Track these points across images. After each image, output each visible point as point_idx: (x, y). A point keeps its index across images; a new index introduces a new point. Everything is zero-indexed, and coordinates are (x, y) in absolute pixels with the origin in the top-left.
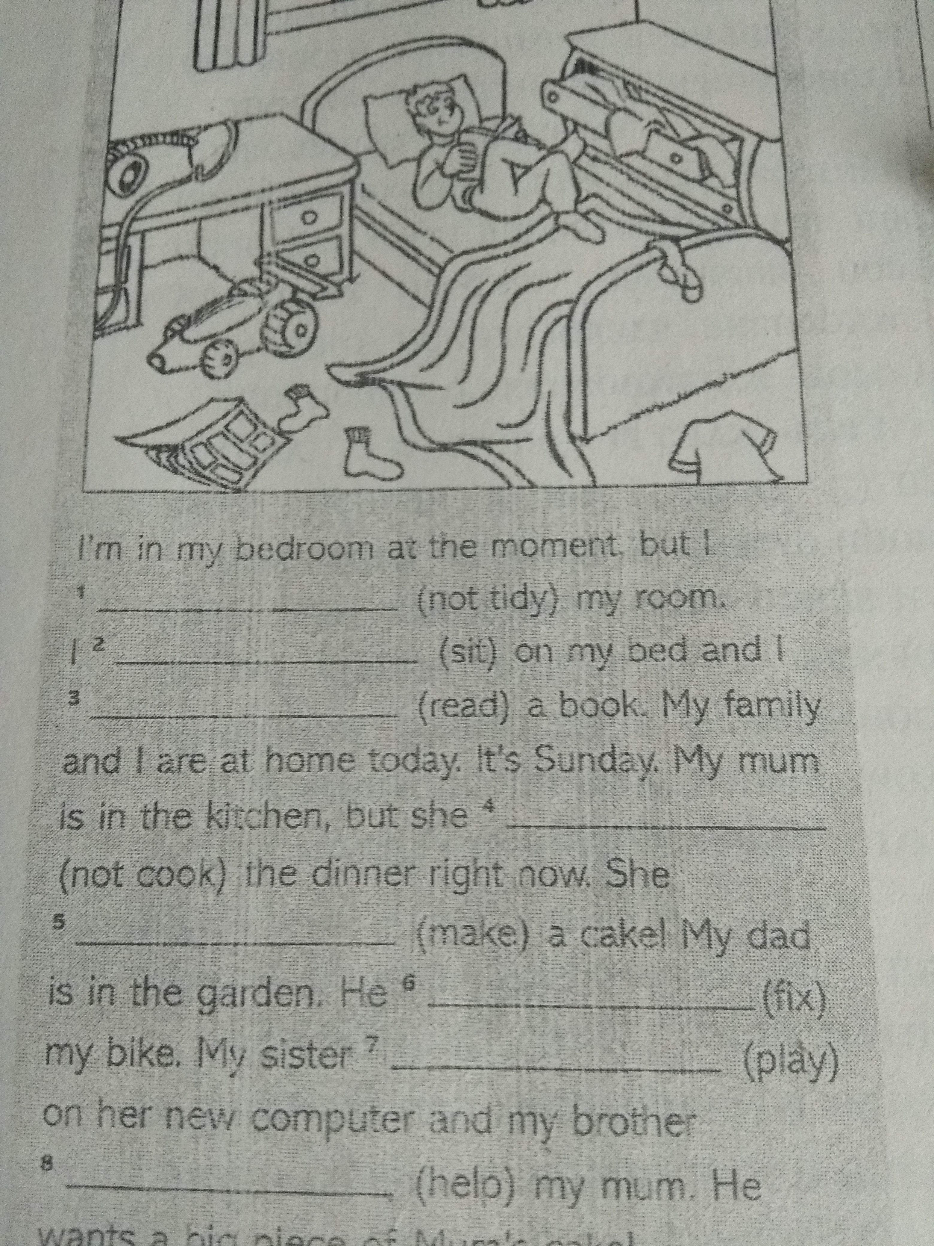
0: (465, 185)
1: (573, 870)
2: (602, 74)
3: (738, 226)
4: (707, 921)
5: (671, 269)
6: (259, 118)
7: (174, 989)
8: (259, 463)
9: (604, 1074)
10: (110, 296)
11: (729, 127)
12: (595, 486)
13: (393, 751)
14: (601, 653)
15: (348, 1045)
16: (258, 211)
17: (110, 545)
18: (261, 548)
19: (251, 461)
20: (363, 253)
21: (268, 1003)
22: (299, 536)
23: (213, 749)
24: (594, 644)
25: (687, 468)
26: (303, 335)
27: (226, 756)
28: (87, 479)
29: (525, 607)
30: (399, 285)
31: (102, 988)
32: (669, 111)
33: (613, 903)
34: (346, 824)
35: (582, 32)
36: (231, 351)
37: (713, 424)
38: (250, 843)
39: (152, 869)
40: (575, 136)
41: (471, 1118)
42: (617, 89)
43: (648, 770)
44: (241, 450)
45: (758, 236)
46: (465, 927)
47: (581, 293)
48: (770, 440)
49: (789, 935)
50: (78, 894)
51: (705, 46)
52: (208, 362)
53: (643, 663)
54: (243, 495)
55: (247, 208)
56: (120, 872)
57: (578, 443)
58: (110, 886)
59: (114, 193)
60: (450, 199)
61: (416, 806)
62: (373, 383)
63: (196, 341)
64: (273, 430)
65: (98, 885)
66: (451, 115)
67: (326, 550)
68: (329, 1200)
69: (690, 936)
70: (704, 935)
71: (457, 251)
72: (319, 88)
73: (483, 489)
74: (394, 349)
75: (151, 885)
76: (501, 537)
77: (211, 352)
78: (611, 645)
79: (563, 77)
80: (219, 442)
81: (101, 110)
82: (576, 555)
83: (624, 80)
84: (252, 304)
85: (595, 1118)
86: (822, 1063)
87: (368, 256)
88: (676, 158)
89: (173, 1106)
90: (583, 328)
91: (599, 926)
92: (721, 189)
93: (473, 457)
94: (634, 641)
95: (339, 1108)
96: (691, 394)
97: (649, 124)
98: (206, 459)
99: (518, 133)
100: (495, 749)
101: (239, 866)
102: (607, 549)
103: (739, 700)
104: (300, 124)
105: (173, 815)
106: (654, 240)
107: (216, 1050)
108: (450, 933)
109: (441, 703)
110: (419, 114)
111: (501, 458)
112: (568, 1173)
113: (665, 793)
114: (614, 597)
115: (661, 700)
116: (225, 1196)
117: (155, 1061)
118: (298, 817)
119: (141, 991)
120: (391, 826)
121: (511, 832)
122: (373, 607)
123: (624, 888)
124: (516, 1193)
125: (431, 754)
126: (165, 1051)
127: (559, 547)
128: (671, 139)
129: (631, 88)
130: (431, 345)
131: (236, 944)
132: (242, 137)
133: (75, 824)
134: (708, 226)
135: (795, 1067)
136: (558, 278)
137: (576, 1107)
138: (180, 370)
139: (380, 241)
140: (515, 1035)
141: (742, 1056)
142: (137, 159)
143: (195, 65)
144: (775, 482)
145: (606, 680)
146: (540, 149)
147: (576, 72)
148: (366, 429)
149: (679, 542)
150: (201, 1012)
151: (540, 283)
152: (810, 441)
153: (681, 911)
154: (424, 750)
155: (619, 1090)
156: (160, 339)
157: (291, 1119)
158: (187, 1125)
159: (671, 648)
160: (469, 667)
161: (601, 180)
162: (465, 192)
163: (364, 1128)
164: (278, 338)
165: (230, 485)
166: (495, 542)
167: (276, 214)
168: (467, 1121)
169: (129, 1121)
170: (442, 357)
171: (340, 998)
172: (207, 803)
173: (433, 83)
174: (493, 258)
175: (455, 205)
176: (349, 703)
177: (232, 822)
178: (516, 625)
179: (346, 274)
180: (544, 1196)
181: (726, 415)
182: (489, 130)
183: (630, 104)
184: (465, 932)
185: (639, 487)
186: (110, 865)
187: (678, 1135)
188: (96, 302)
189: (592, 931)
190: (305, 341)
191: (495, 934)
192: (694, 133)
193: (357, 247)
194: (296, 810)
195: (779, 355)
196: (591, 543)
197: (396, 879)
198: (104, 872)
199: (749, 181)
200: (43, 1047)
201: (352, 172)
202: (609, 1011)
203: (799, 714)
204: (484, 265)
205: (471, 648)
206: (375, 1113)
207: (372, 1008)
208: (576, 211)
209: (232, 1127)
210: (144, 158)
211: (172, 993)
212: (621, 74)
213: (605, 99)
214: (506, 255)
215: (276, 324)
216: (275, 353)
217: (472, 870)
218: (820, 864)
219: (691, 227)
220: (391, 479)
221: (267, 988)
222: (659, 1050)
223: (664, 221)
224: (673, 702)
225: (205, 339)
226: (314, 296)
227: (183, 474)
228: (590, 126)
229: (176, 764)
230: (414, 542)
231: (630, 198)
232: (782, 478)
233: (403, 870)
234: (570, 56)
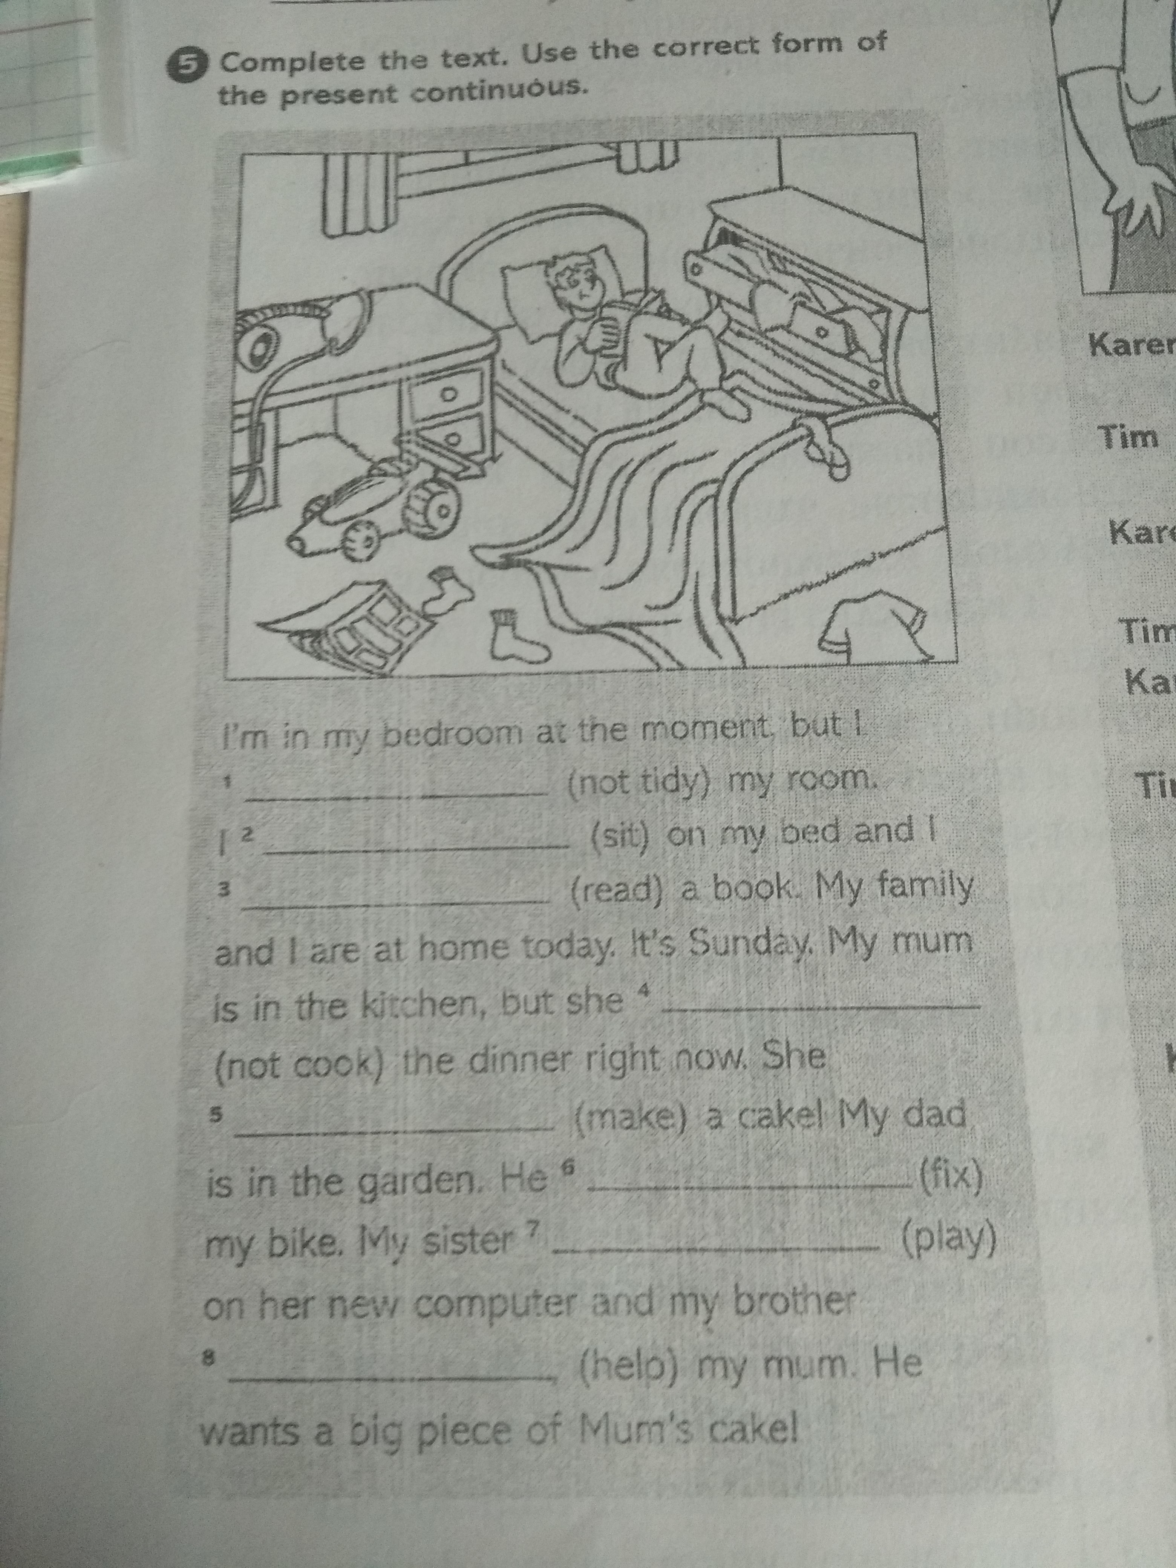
0: (608, 362)
1: (729, 1053)
2: (745, 244)
3: (885, 402)
4: (864, 1101)
5: (818, 447)
6: (393, 288)
7: (334, 1179)
8: (404, 649)
9: (764, 1254)
10: (245, 475)
11: (876, 298)
12: (745, 667)
13: (546, 937)
14: (754, 835)
15: (509, 1230)
16: (396, 386)
17: (256, 734)
18: (408, 734)
19: (395, 645)
20: (505, 431)
21: (429, 1190)
22: (447, 722)
23: (366, 938)
24: (747, 826)
25: (836, 648)
26: (446, 516)
27: (379, 945)
28: (230, 667)
29: (677, 789)
30: (543, 464)
31: (262, 1179)
32: (814, 282)
33: (771, 1084)
34: (502, 1010)
35: (725, 200)
36: (372, 533)
37: (862, 604)
38: (406, 1032)
39: (309, 1060)
40: (719, 309)
41: (633, 1299)
42: (761, 260)
43: (803, 952)
44: (386, 634)
45: (905, 412)
46: (623, 1111)
47: (727, 473)
48: (919, 619)
49: (945, 1113)
50: (235, 1087)
51: (850, 212)
52: (348, 544)
53: (796, 845)
54: (388, 680)
55: (384, 384)
56: (277, 1063)
57: (727, 623)
58: (268, 1077)
59: (244, 367)
60: (593, 376)
61: (571, 992)
62: (519, 564)
63: (336, 523)
64: (417, 613)
65: (256, 1077)
66: (592, 288)
67: (474, 735)
68: (493, 1385)
69: (847, 1116)
70: (861, 1114)
71: (601, 430)
72: (454, 257)
73: (633, 671)
74: (539, 530)
75: (308, 1075)
76: (651, 720)
77: (352, 534)
78: (764, 827)
79: (706, 249)
80: (362, 626)
81: (226, 277)
82: (728, 737)
83: (768, 250)
84: (392, 485)
85: (756, 1298)
86: (980, 1238)
87: (510, 434)
88: (822, 333)
89: (337, 1295)
90: (730, 508)
91: (757, 1107)
92: (867, 364)
93: (622, 639)
94: (787, 823)
95: (502, 1292)
96: (840, 573)
97: (794, 297)
98: (351, 644)
99: (661, 307)
100: (649, 934)
101: (397, 1055)
102: (758, 731)
103: (892, 881)
104: (436, 295)
105: (328, 1005)
106: (800, 418)
107: (379, 1238)
108: (608, 1117)
109: (595, 887)
110: (559, 287)
111: (649, 639)
112: (731, 1352)
113: (820, 974)
114: (766, 779)
115: (815, 881)
116: (389, 1384)
117: (317, 1251)
118: (454, 1004)
119: (301, 1181)
120: (547, 1012)
121: (667, 1016)
122: (523, 792)
123: (781, 1069)
124: (679, 1374)
125: (584, 939)
126: (327, 1241)
127: (710, 729)
128: (816, 312)
129: (775, 259)
130: (577, 525)
131: (395, 1133)
132: (376, 308)
133: (230, 1016)
134: (855, 402)
135: (953, 1244)
136: (704, 457)
137: (737, 1287)
138: (320, 553)
139: (521, 418)
140: (675, 1216)
141: (899, 1233)
142: (265, 330)
143: (324, 231)
144: (925, 662)
145: (759, 862)
146: (684, 325)
147: (718, 243)
148: (512, 612)
149: (830, 723)
150: (362, 1201)
151: (686, 462)
152: (960, 620)
153: (837, 1091)
154: (578, 936)
155: (779, 1269)
156: (298, 522)
157: (454, 1307)
158: (350, 1314)
159: (824, 829)
160: (622, 852)
161: (746, 356)
162: (608, 368)
163: (526, 1312)
164: (420, 519)
165: (375, 671)
166: (645, 725)
167: (415, 390)
168: (629, 1303)
169: (292, 1312)
170: (587, 539)
171: (501, 1185)
172: (361, 992)
173: (573, 254)
174: (638, 437)
175: (599, 384)
176: (502, 889)
177: (387, 1011)
178: (668, 807)
179: (488, 454)
180: (707, 1376)
181: (875, 594)
182: (631, 304)
183: (774, 276)
184: (623, 1116)
185: (789, 667)
186: (266, 1056)
187: (839, 1312)
188: (231, 483)
189: (749, 1113)
190: (448, 522)
191: (653, 1117)
192: (840, 306)
193: (499, 425)
194: (451, 998)
195: (928, 533)
196: (742, 725)
197: (552, 1065)
198: (260, 1064)
199: (896, 355)
200: (203, 1241)
201: (492, 347)
202: (767, 1191)
203: (953, 893)
204: (628, 444)
205: (623, 832)
206: (537, 1297)
207: (532, 1193)
208: (721, 388)
209: (396, 1314)
210: (273, 329)
211: (333, 1183)
212: (765, 244)
213: (748, 270)
214: (651, 434)
215: (417, 505)
216: (418, 535)
217: (628, 1055)
218: (975, 1043)
219: (837, 403)
220: (539, 663)
221: (428, 1174)
222: (818, 1229)
223: (811, 398)
224: (826, 883)
225: (345, 520)
226: (455, 476)
227: (327, 660)
228: (735, 299)
229: (329, 954)
230: (563, 726)
231: (775, 374)
232: (932, 657)
233: (560, 1055)
234: (713, 226)
